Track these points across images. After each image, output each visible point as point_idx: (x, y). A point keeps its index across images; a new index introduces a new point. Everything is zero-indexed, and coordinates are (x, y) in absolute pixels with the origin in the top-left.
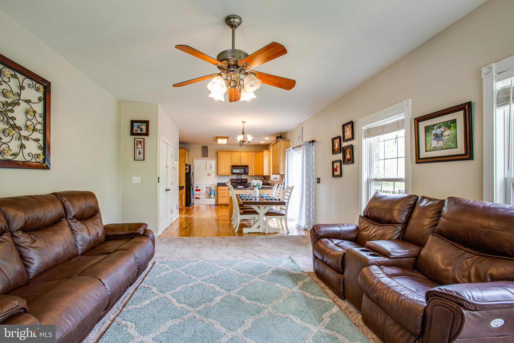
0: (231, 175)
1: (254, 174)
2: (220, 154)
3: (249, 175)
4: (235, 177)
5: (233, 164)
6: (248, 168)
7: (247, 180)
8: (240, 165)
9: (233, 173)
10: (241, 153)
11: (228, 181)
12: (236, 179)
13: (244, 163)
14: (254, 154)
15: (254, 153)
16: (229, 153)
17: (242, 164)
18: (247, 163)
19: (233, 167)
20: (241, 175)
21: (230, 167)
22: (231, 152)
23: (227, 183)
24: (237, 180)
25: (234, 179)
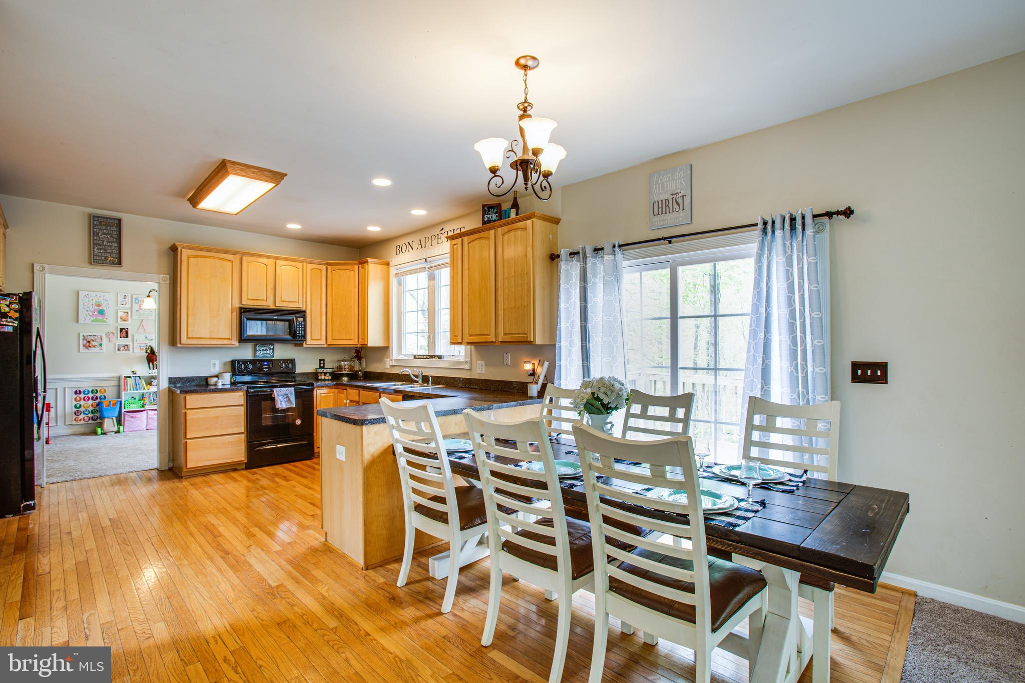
0: (237, 344)
1: (322, 342)
2: (189, 257)
3: (305, 345)
4: (246, 353)
5: (246, 303)
6: (305, 320)
7: (292, 361)
8: (272, 307)
9: (243, 339)
10: (277, 261)
11: (216, 370)
12: (252, 362)
13: (288, 299)
14: (324, 272)
15: (324, 268)
16: (231, 257)
17: (281, 305)
18: (301, 301)
19: (246, 313)
20: (272, 344)
21: (234, 314)
22: (238, 257)
23: (217, 376)
24: (258, 365)
25: (245, 362)
